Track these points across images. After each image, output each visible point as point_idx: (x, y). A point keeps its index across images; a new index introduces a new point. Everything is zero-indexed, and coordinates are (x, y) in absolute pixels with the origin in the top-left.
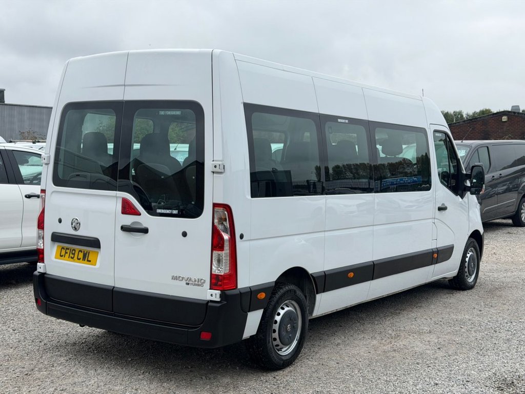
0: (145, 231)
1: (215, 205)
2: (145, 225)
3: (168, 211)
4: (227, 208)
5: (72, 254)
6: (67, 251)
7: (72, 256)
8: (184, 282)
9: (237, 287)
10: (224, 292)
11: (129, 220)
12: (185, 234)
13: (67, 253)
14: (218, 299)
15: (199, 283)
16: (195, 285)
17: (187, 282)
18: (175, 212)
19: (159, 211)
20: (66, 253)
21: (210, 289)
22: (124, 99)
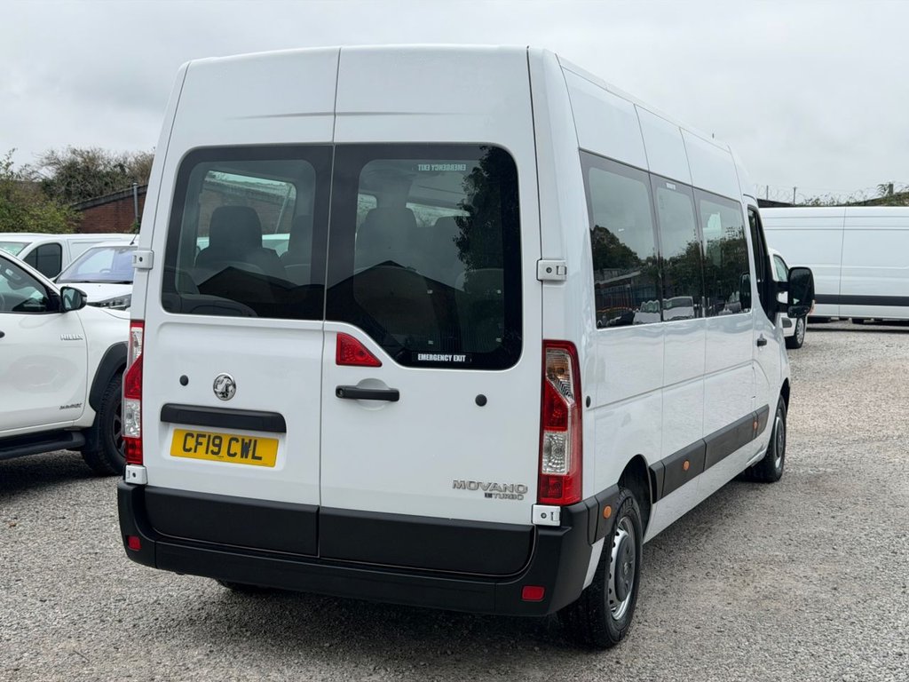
0: (393, 396)
1: (548, 345)
2: (390, 385)
3: (444, 358)
4: (569, 347)
5: (214, 445)
6: (200, 440)
7: (216, 449)
8: (481, 493)
9: (582, 498)
10: (568, 510)
11: (354, 376)
12: (481, 401)
13: (201, 444)
14: (556, 522)
15: (515, 493)
16: (506, 496)
17: (488, 492)
18: (459, 358)
19: (423, 357)
20: (199, 443)
21: (537, 504)
22: (336, 141)
